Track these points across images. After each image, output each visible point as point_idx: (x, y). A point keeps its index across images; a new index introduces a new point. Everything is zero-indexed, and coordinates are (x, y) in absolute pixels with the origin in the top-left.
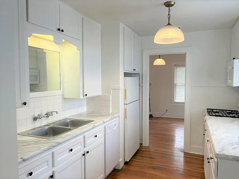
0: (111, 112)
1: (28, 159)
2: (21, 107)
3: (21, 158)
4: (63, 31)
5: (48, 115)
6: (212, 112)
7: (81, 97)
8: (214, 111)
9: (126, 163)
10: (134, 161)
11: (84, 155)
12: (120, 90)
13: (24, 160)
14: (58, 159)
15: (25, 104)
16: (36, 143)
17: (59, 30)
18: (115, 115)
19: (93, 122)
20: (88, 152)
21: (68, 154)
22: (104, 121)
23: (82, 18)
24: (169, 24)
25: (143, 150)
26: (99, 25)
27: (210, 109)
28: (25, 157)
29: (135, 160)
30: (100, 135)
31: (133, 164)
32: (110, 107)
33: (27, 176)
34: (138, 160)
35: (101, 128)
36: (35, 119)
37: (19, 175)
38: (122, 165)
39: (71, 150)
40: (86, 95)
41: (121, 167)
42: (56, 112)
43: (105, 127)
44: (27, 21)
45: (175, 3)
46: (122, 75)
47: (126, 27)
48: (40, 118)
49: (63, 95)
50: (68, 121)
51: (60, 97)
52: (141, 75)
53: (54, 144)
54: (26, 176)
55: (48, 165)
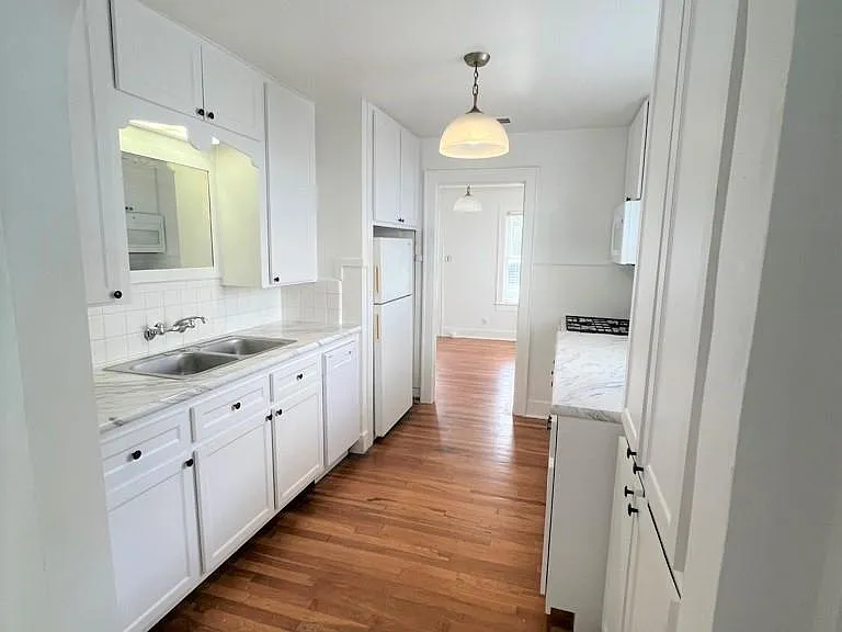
0: (341, 322)
1: (126, 422)
2: (108, 304)
3: (112, 419)
4: (211, 116)
5: (181, 326)
6: (576, 324)
7: (265, 284)
8: (582, 320)
9: (378, 441)
10: (397, 435)
11: (270, 418)
12: (364, 271)
13: (119, 424)
14: (204, 424)
15: (118, 295)
16: (150, 387)
17: (201, 112)
18: (351, 331)
19: (295, 344)
20: (280, 412)
21: (229, 414)
22: (321, 342)
23: (265, 85)
24: (475, 109)
25: (422, 411)
26: (312, 106)
27: (573, 317)
28: (121, 418)
29: (400, 433)
30: (313, 375)
31: (395, 443)
32: (338, 309)
33: (129, 460)
34: (407, 434)
35: (316, 356)
36: (149, 335)
37: (104, 456)
38: (367, 444)
39: (238, 406)
40: (277, 280)
41: (365, 449)
42: (203, 318)
43: (324, 358)
44: (115, 87)
45: (489, 57)
46: (368, 232)
47: (378, 111)
48: (161, 334)
49: (221, 279)
50: (234, 341)
51: (214, 283)
52: (418, 235)
53: (195, 391)
54: (125, 459)
55: (179, 437)
